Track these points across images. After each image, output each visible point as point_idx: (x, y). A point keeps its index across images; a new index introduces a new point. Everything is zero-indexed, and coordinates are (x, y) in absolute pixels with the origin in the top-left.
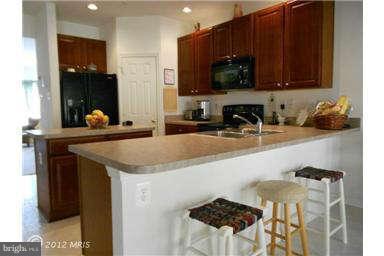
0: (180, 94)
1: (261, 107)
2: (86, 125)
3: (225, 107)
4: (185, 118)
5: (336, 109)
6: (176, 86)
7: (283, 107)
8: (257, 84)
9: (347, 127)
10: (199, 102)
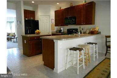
0: (55, 26)
1: (77, 29)
2: (35, 34)
3: (68, 29)
4: (57, 32)
5: (95, 29)
6: (54, 24)
7: (83, 29)
8: (77, 23)
9: (98, 34)
10: (61, 28)
